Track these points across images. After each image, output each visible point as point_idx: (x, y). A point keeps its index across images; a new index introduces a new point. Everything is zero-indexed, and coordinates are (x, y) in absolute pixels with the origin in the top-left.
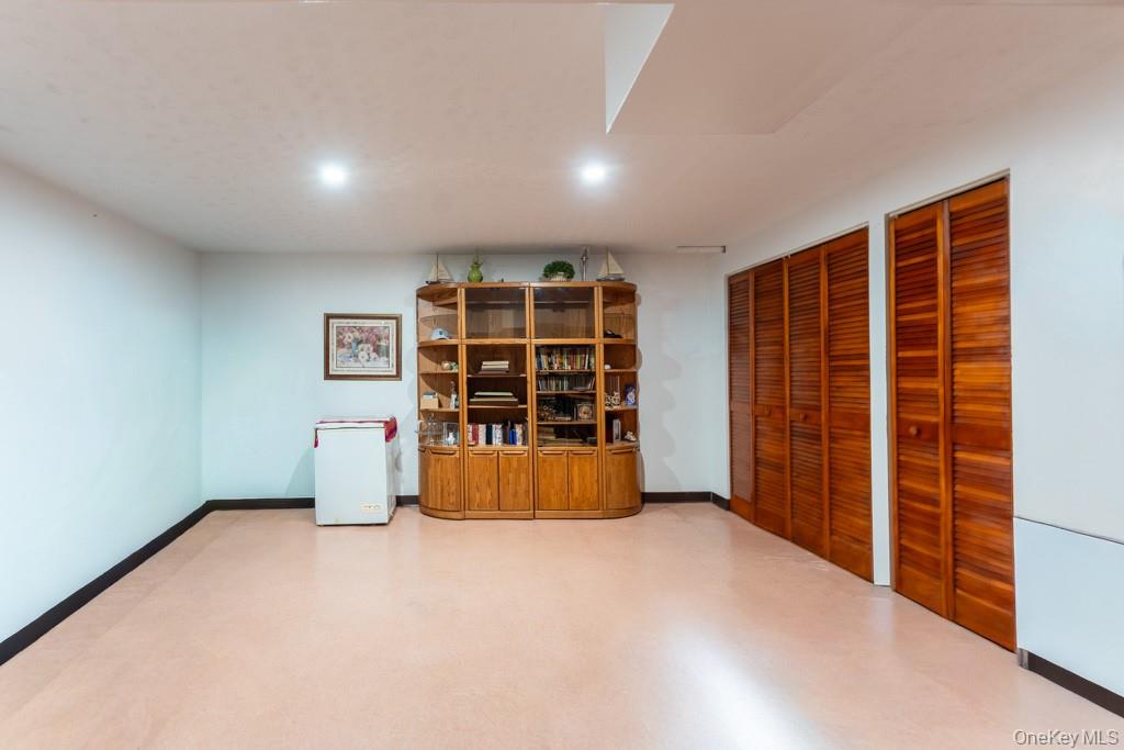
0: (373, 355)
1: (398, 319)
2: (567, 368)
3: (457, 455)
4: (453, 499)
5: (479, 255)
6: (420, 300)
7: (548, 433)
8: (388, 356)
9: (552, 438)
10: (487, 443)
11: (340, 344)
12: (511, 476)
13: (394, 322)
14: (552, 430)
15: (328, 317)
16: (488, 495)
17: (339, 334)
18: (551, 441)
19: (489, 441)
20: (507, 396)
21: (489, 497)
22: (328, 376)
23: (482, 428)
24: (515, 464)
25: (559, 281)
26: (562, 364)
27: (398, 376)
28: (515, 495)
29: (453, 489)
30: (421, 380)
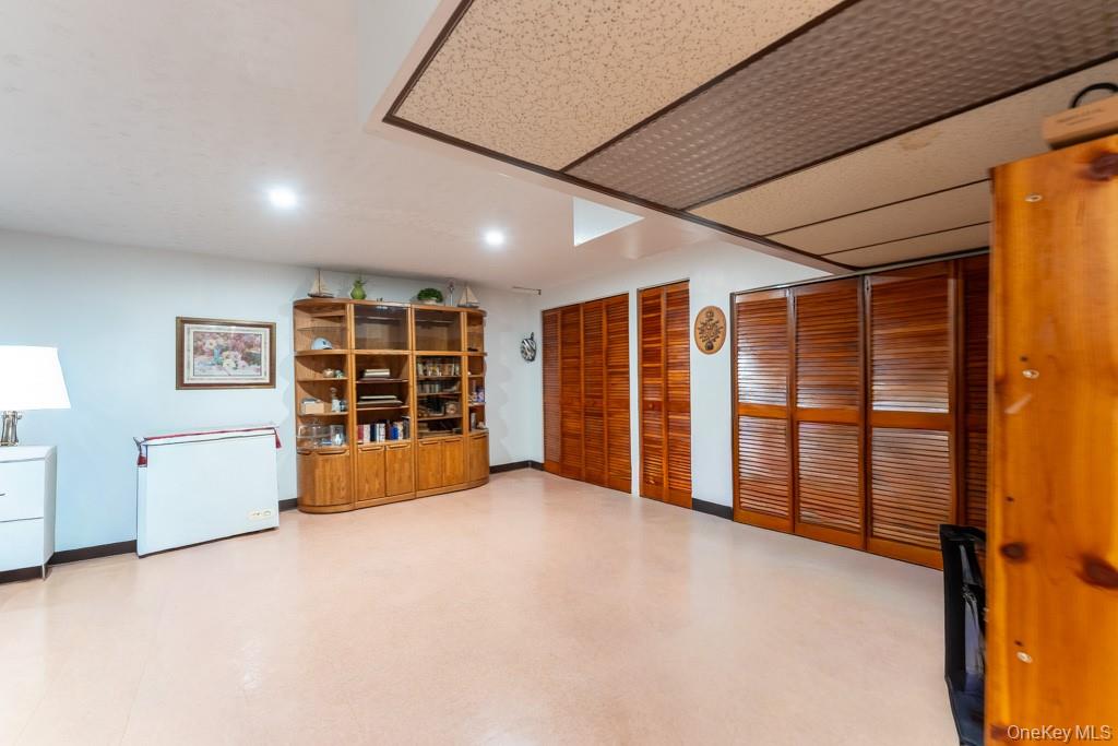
0: (242, 363)
1: (271, 327)
2: (439, 374)
3: (347, 453)
4: (343, 493)
5: (361, 275)
6: (298, 311)
7: (424, 428)
8: (259, 364)
9: (427, 431)
10: (372, 441)
11: (198, 350)
12: (397, 466)
13: (268, 330)
14: (425, 425)
15: (182, 322)
16: (377, 484)
17: (196, 340)
18: (427, 434)
19: (373, 438)
20: (392, 399)
21: (377, 486)
22: (181, 384)
23: (367, 428)
24: (400, 456)
25: (431, 304)
26: (434, 371)
27: (272, 383)
28: (400, 481)
29: (343, 485)
30: (299, 387)
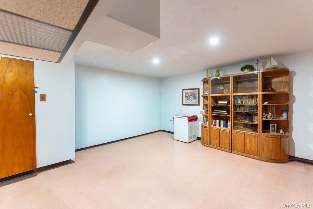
0: (193, 99)
1: (198, 89)
2: (248, 103)
3: (207, 128)
4: (206, 140)
6: (204, 83)
8: (196, 99)
9: (242, 127)
11: (186, 97)
12: (223, 137)
14: (243, 125)
15: (183, 90)
16: (216, 141)
17: (185, 94)
19: (220, 126)
20: (224, 112)
21: (216, 142)
22: (183, 105)
23: (218, 121)
24: (225, 134)
25: (247, 72)
26: (246, 102)
27: (199, 105)
28: (225, 143)
29: (206, 138)
30: (204, 106)
